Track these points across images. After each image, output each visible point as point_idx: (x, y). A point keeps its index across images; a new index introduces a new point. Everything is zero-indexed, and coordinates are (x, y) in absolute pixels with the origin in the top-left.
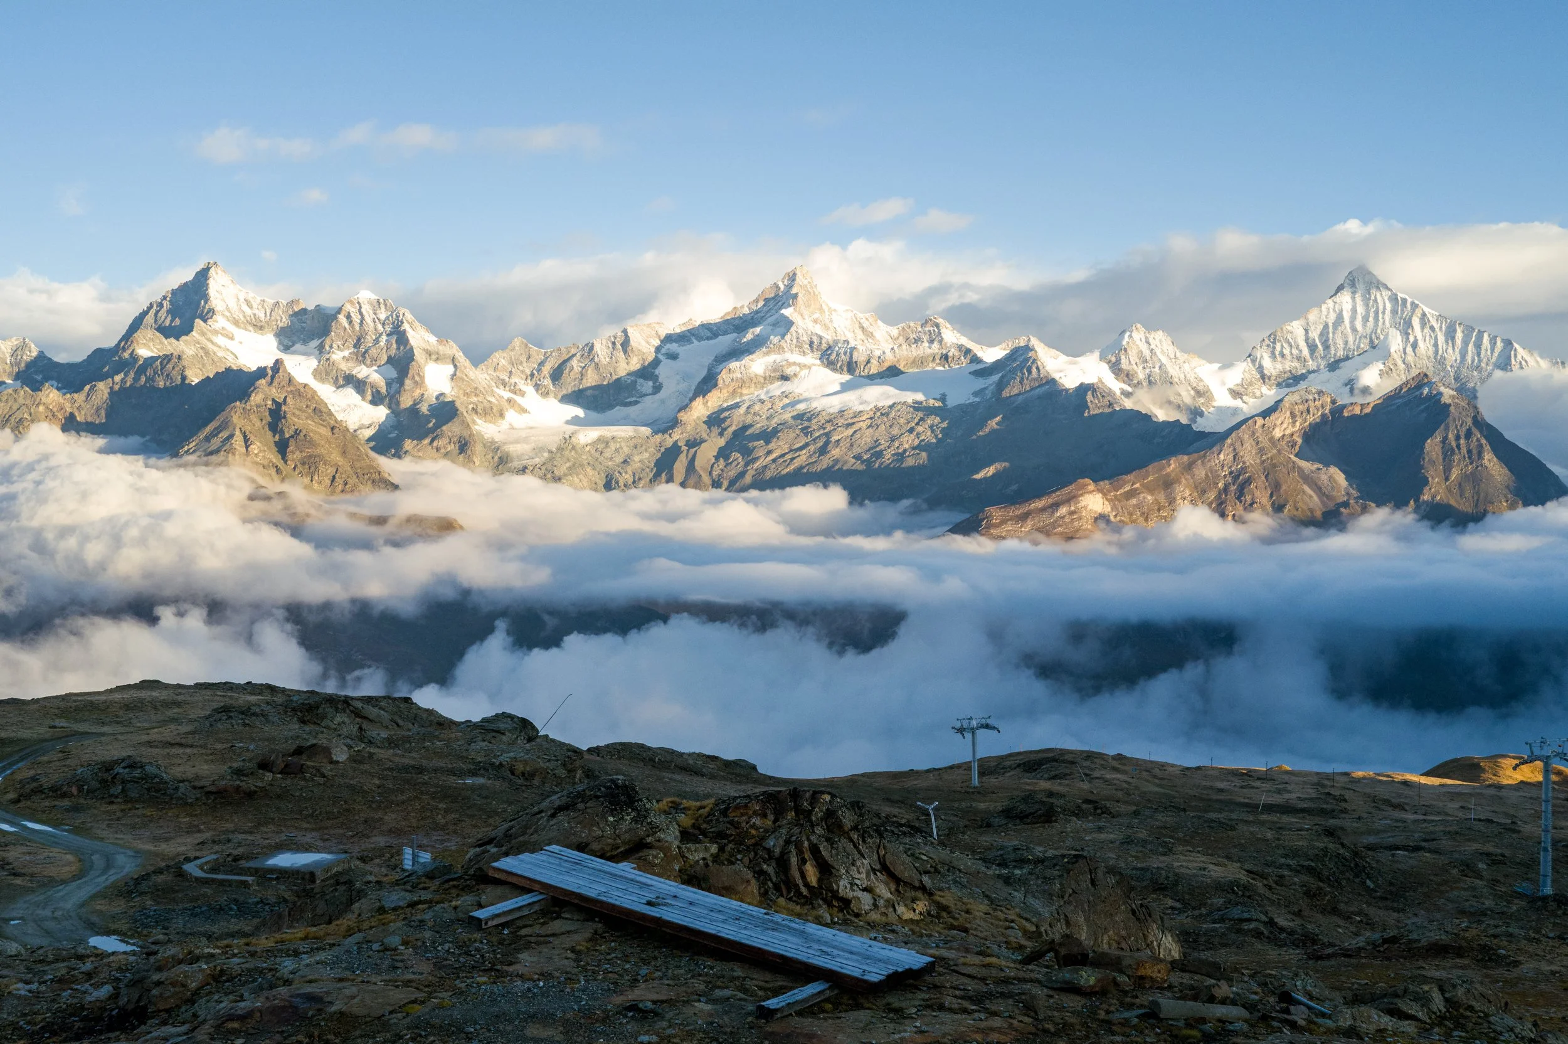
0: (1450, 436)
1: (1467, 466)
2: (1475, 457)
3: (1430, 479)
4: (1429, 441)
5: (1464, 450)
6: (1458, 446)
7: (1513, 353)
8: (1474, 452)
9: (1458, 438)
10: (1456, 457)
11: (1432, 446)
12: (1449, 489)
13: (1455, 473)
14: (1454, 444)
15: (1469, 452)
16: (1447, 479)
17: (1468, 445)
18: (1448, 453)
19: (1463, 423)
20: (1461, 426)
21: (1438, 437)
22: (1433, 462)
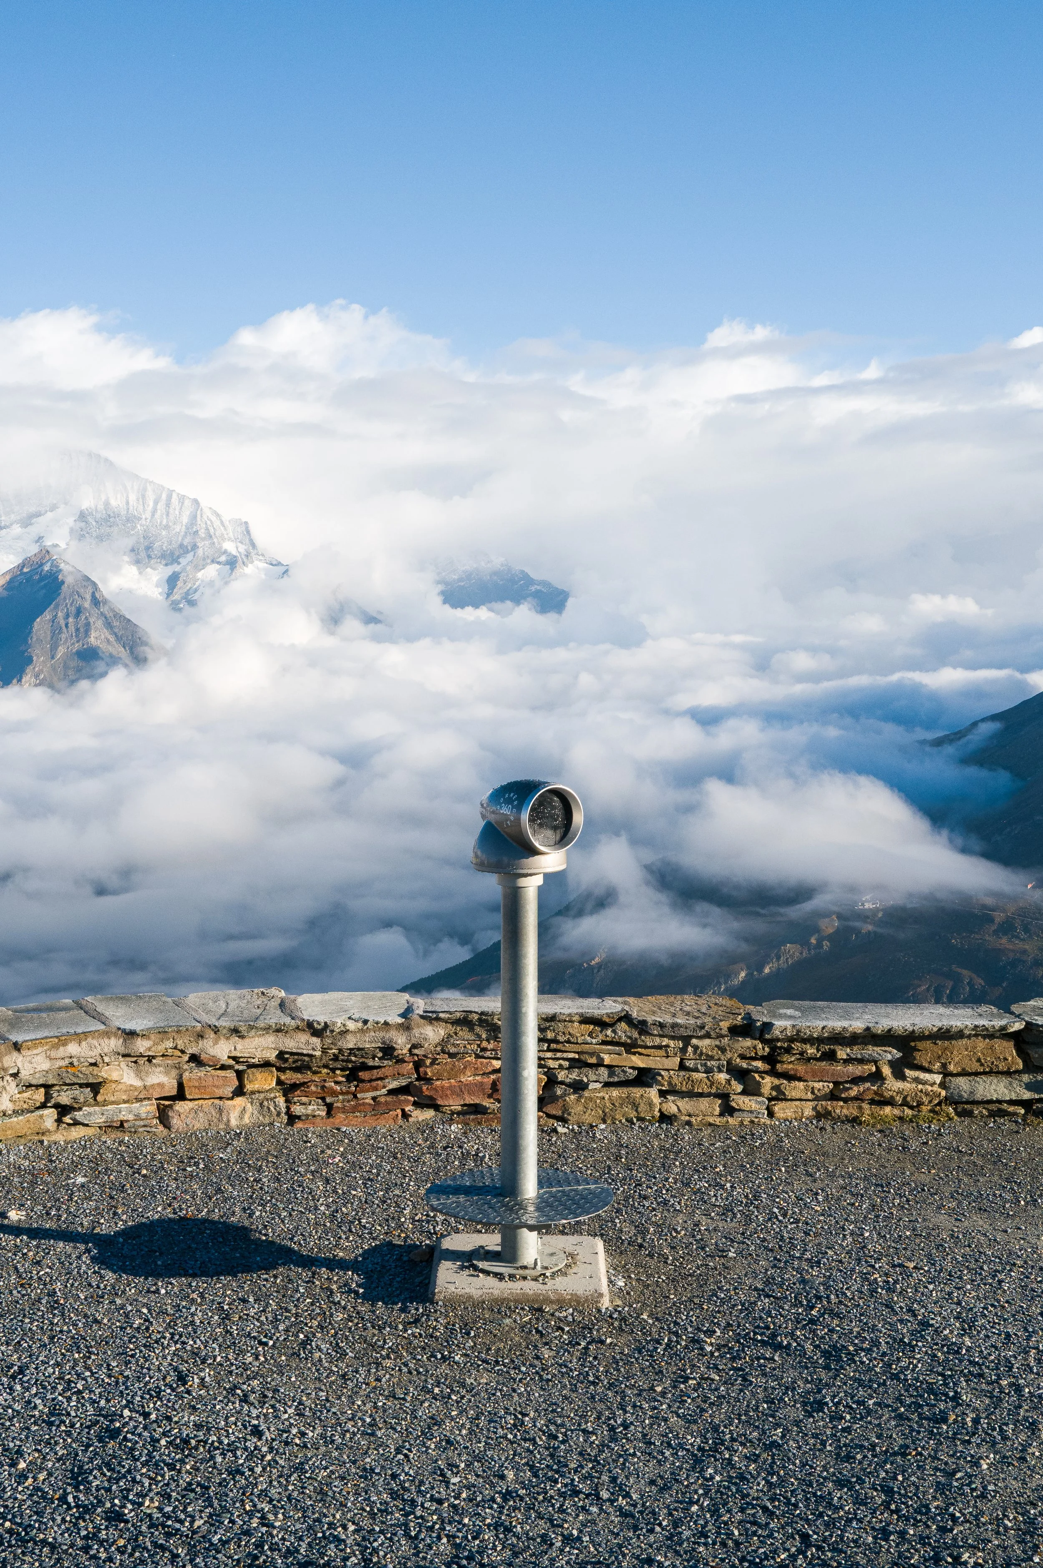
0: (60, 614)
1: (73, 644)
2: (81, 635)
3: (35, 658)
4: (38, 620)
5: (72, 628)
6: (67, 625)
7: (199, 512)
8: (82, 630)
9: (67, 616)
10: (63, 636)
11: (41, 625)
12: (54, 668)
13: (61, 651)
14: (63, 623)
15: (77, 630)
16: (53, 658)
17: (77, 623)
18: (56, 632)
19: (73, 601)
20: (71, 605)
21: (47, 615)
22: (39, 641)
